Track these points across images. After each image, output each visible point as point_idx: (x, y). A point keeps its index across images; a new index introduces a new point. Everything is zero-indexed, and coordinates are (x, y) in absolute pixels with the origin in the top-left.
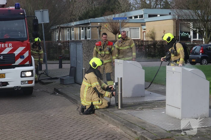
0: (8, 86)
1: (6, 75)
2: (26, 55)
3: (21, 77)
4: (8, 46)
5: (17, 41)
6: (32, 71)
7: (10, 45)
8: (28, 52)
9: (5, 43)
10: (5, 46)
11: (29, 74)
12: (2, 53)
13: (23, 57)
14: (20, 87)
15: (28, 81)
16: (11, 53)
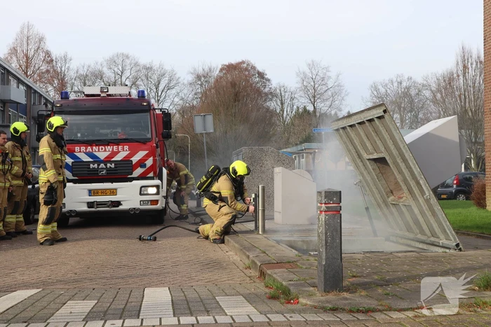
0: (121, 207)
1: (118, 191)
2: (149, 162)
3: (141, 194)
4: (123, 149)
5: (135, 143)
6: (157, 187)
7: (126, 147)
8: (151, 158)
9: (118, 145)
10: (118, 149)
11: (153, 190)
12: (113, 159)
13: (145, 166)
14: (138, 209)
15: (151, 201)
16: (126, 160)
